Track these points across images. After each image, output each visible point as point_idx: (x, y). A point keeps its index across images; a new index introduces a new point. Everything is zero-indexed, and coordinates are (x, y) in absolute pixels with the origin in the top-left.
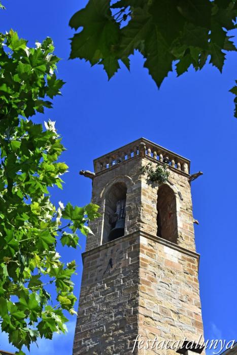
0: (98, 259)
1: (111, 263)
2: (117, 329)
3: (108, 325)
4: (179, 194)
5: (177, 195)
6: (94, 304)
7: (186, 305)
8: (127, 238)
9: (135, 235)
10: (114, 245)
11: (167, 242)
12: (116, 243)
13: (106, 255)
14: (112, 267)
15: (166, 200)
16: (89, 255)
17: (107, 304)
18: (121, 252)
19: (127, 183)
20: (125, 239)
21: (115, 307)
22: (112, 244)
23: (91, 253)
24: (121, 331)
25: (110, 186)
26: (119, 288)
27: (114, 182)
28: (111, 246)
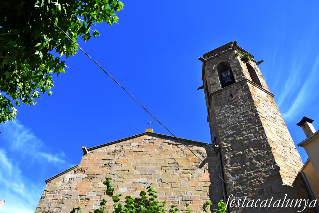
0: (222, 95)
1: (231, 95)
2: (246, 123)
3: (240, 123)
4: (255, 68)
5: (255, 69)
6: (226, 115)
7: (276, 115)
8: (238, 84)
9: (243, 81)
10: (231, 87)
11: (259, 87)
12: (232, 86)
13: (227, 93)
14: (233, 97)
15: (251, 70)
16: (216, 94)
17: (236, 114)
18: (237, 90)
19: (228, 61)
20: (237, 84)
21: (241, 114)
22: (229, 87)
23: (216, 93)
24: (249, 124)
25: (218, 64)
26: (242, 106)
27: (220, 62)
28: (228, 89)
